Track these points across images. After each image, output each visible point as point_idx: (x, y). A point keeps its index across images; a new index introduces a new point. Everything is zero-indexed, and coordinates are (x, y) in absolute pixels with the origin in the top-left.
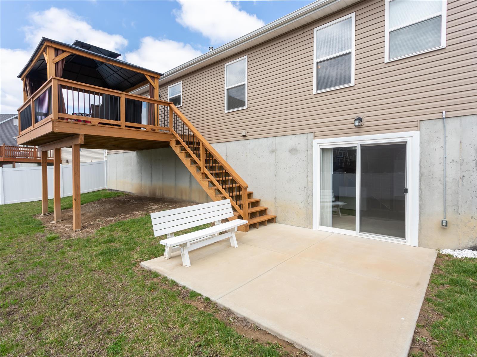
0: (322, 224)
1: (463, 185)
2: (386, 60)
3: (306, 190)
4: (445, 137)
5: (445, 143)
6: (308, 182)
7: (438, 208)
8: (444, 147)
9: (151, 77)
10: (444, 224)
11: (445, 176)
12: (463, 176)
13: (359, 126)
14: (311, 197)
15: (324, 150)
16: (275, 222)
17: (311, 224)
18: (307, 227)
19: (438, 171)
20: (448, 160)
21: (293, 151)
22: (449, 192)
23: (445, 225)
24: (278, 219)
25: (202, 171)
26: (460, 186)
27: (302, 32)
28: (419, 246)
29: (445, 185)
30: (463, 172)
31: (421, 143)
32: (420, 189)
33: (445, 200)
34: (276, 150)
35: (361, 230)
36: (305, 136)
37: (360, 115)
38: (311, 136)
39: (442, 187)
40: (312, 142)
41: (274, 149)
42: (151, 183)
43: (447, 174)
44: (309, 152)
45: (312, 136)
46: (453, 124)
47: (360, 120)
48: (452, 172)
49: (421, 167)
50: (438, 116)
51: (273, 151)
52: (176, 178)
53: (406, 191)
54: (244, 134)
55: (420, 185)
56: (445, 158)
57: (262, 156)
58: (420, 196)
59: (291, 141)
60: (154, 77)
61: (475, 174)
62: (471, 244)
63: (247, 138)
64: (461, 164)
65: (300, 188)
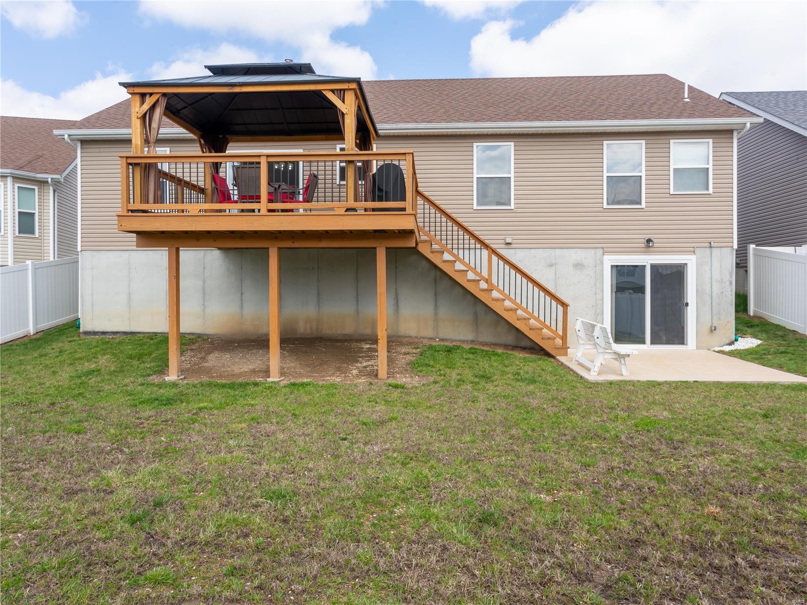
1: (722, 298)
2: (672, 191)
3: (594, 309)
4: (711, 262)
5: (711, 266)
6: (596, 300)
7: (708, 317)
8: (711, 270)
11: (712, 292)
12: (723, 292)
13: (649, 247)
14: (600, 316)
15: (613, 267)
19: (707, 288)
20: (714, 280)
21: (578, 266)
22: (714, 304)
23: (713, 330)
26: (721, 300)
28: (697, 349)
29: (712, 299)
30: (722, 289)
31: (697, 265)
32: (697, 303)
33: (712, 310)
34: (556, 264)
35: (652, 342)
36: (593, 251)
37: (650, 237)
38: (600, 251)
39: (710, 300)
40: (602, 258)
41: (553, 262)
43: (713, 290)
44: (597, 268)
45: (602, 250)
46: (716, 252)
47: (649, 241)
48: (716, 289)
49: (697, 285)
50: (708, 245)
51: (551, 265)
53: (687, 304)
54: (508, 240)
55: (696, 299)
56: (712, 278)
57: (536, 270)
58: (696, 308)
59: (575, 255)
61: (729, 290)
62: (727, 342)
63: (513, 246)
64: (721, 283)
65: (587, 307)
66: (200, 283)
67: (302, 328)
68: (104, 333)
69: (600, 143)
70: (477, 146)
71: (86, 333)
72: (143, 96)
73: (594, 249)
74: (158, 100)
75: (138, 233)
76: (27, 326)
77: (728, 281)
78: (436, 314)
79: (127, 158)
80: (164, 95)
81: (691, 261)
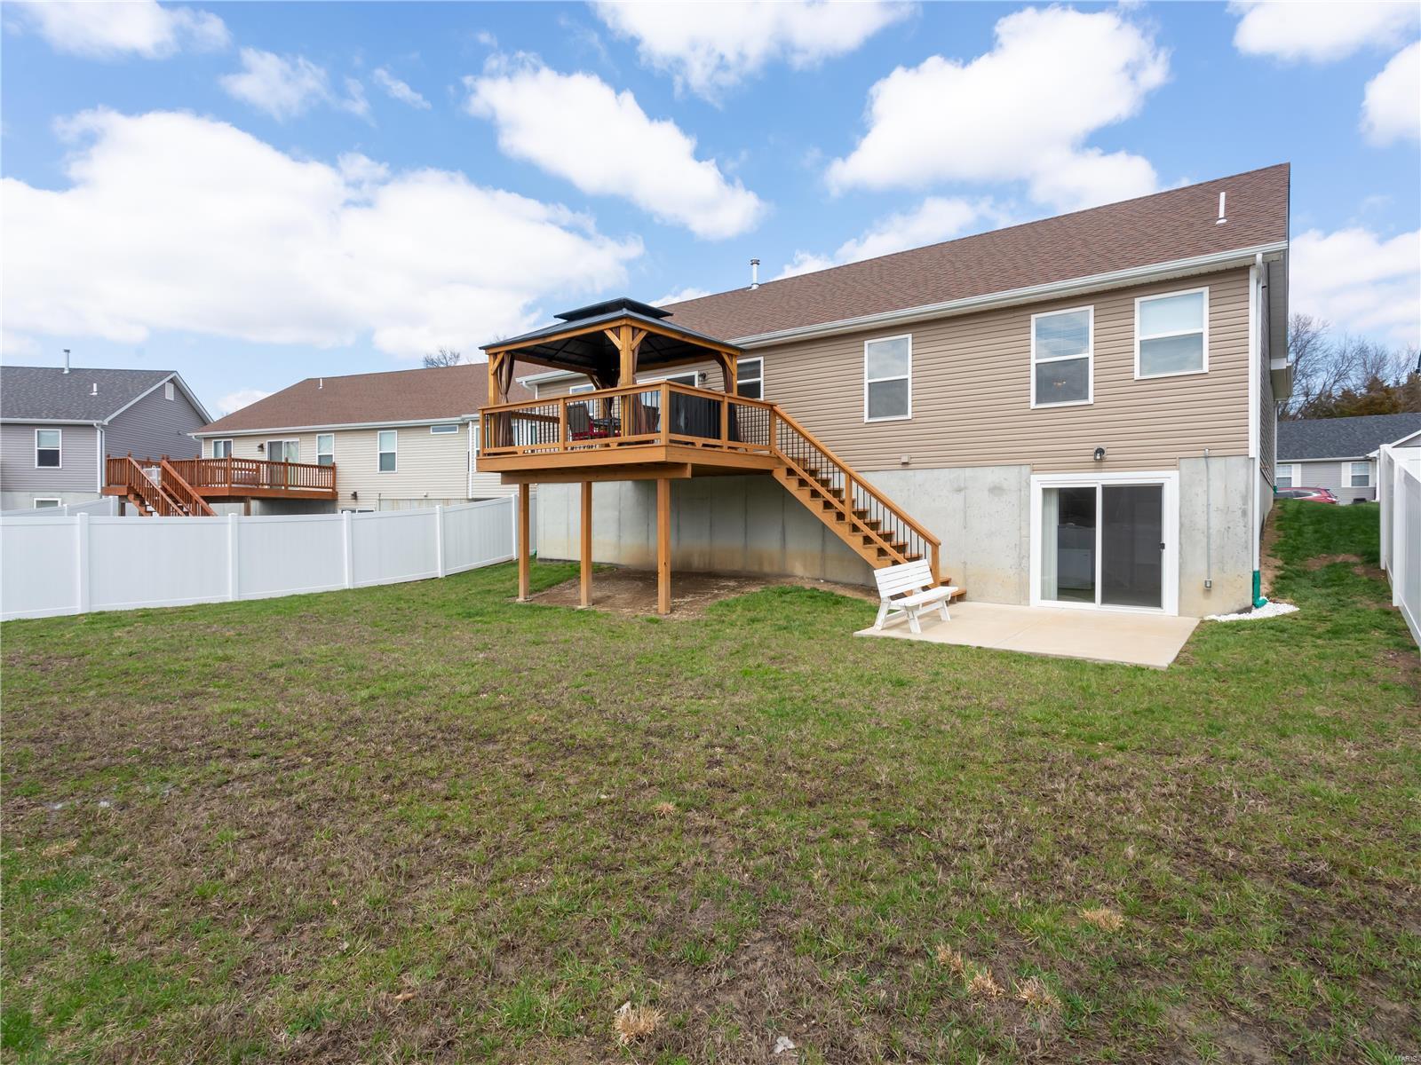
0: (1043, 597)
1: (1228, 538)
2: (1137, 376)
3: (1018, 549)
4: (1208, 480)
5: (1208, 486)
6: (1021, 537)
7: (1202, 567)
8: (1208, 492)
9: (729, 355)
10: (1208, 585)
11: (1209, 528)
12: (1229, 528)
13: (1101, 460)
14: (1026, 559)
15: (1046, 491)
16: (965, 600)
17: (1027, 598)
18: (1020, 604)
19: (1201, 521)
20: (1213, 508)
21: (996, 490)
22: (1213, 546)
23: (1208, 588)
24: (968, 595)
25: (847, 519)
26: (1226, 539)
27: (1012, 315)
28: (1180, 615)
29: (1208, 537)
30: (1229, 522)
31: (1180, 486)
32: (1180, 544)
33: (1209, 556)
34: (966, 488)
35: (1105, 600)
36: (1016, 469)
37: (1102, 445)
38: (1026, 470)
39: (1206, 540)
40: (1029, 478)
41: (962, 485)
42: (678, 544)
43: (1212, 525)
44: (1023, 493)
45: (1028, 468)
46: (1216, 465)
47: (1100, 451)
48: (1217, 522)
49: (1180, 516)
50: (1201, 453)
51: (959, 490)
52: (746, 533)
53: (1163, 546)
54: (905, 459)
55: (1180, 538)
56: (1208, 505)
57: (940, 496)
58: (1180, 553)
59: (992, 475)
60: (732, 355)
61: (1242, 524)
62: (1237, 607)
63: (910, 467)
64: (1227, 513)
65: (1008, 546)
66: (617, 513)
67: (697, 563)
68: (552, 560)
69: (1025, 318)
70: (869, 344)
71: (541, 560)
72: (495, 355)
73: (1018, 467)
74: (503, 358)
75: (503, 472)
76: (512, 552)
77: (1240, 511)
78: (823, 551)
79: (483, 410)
80: (507, 352)
81: (1171, 482)
